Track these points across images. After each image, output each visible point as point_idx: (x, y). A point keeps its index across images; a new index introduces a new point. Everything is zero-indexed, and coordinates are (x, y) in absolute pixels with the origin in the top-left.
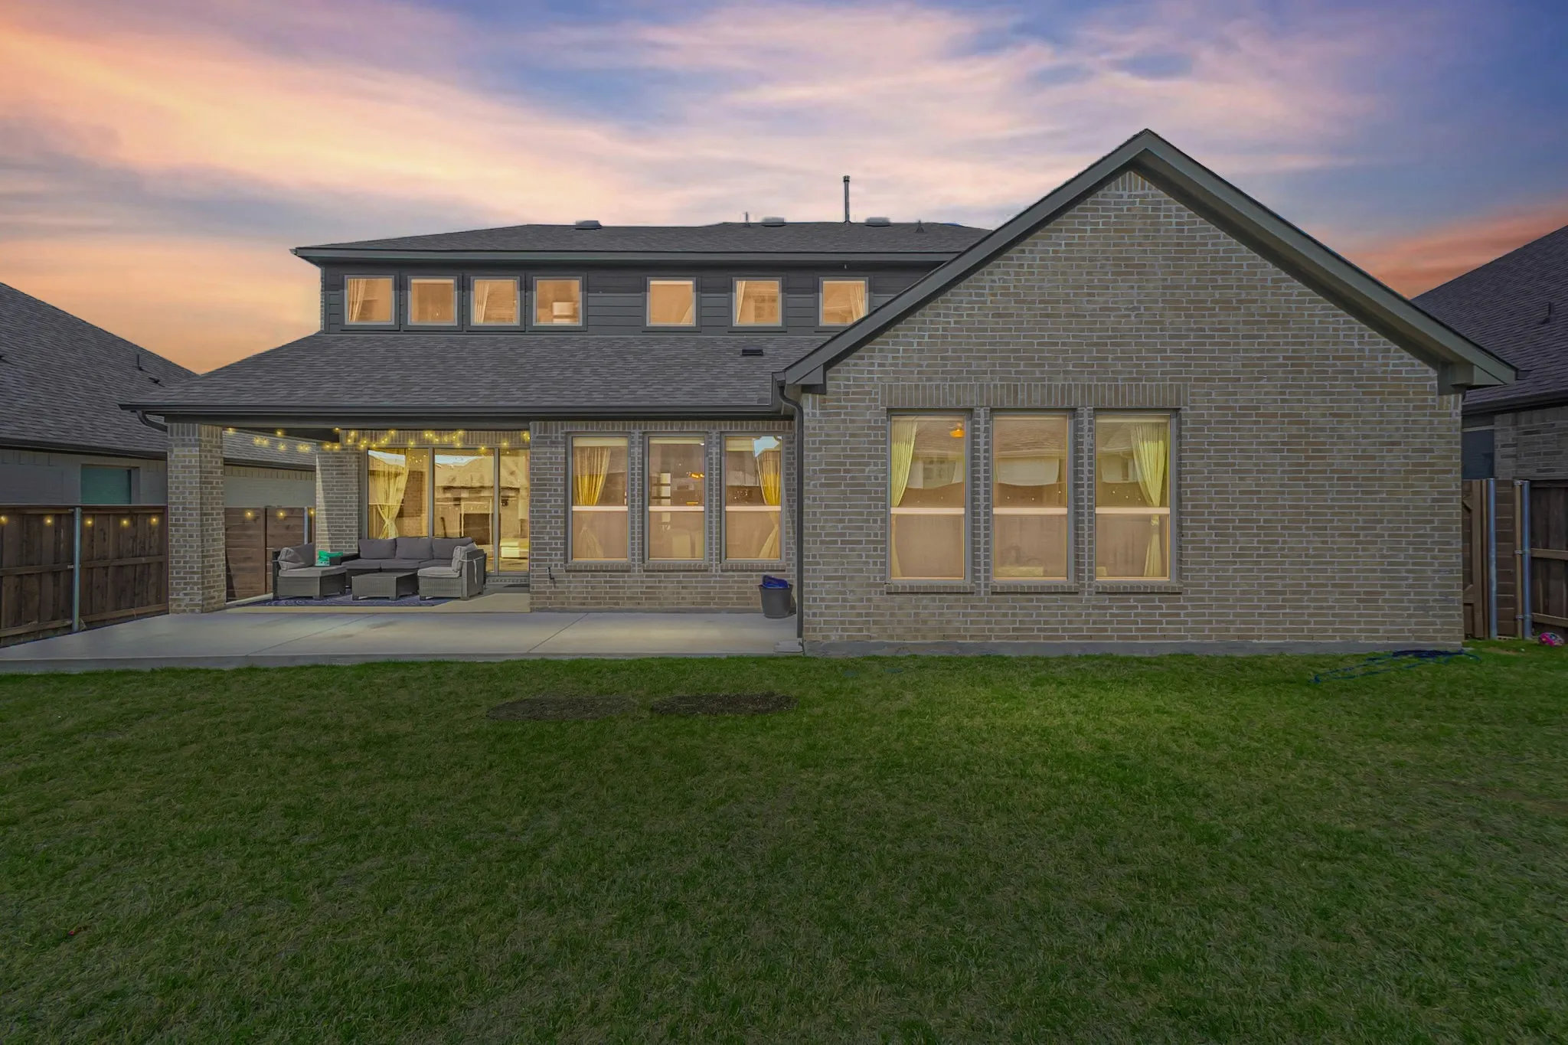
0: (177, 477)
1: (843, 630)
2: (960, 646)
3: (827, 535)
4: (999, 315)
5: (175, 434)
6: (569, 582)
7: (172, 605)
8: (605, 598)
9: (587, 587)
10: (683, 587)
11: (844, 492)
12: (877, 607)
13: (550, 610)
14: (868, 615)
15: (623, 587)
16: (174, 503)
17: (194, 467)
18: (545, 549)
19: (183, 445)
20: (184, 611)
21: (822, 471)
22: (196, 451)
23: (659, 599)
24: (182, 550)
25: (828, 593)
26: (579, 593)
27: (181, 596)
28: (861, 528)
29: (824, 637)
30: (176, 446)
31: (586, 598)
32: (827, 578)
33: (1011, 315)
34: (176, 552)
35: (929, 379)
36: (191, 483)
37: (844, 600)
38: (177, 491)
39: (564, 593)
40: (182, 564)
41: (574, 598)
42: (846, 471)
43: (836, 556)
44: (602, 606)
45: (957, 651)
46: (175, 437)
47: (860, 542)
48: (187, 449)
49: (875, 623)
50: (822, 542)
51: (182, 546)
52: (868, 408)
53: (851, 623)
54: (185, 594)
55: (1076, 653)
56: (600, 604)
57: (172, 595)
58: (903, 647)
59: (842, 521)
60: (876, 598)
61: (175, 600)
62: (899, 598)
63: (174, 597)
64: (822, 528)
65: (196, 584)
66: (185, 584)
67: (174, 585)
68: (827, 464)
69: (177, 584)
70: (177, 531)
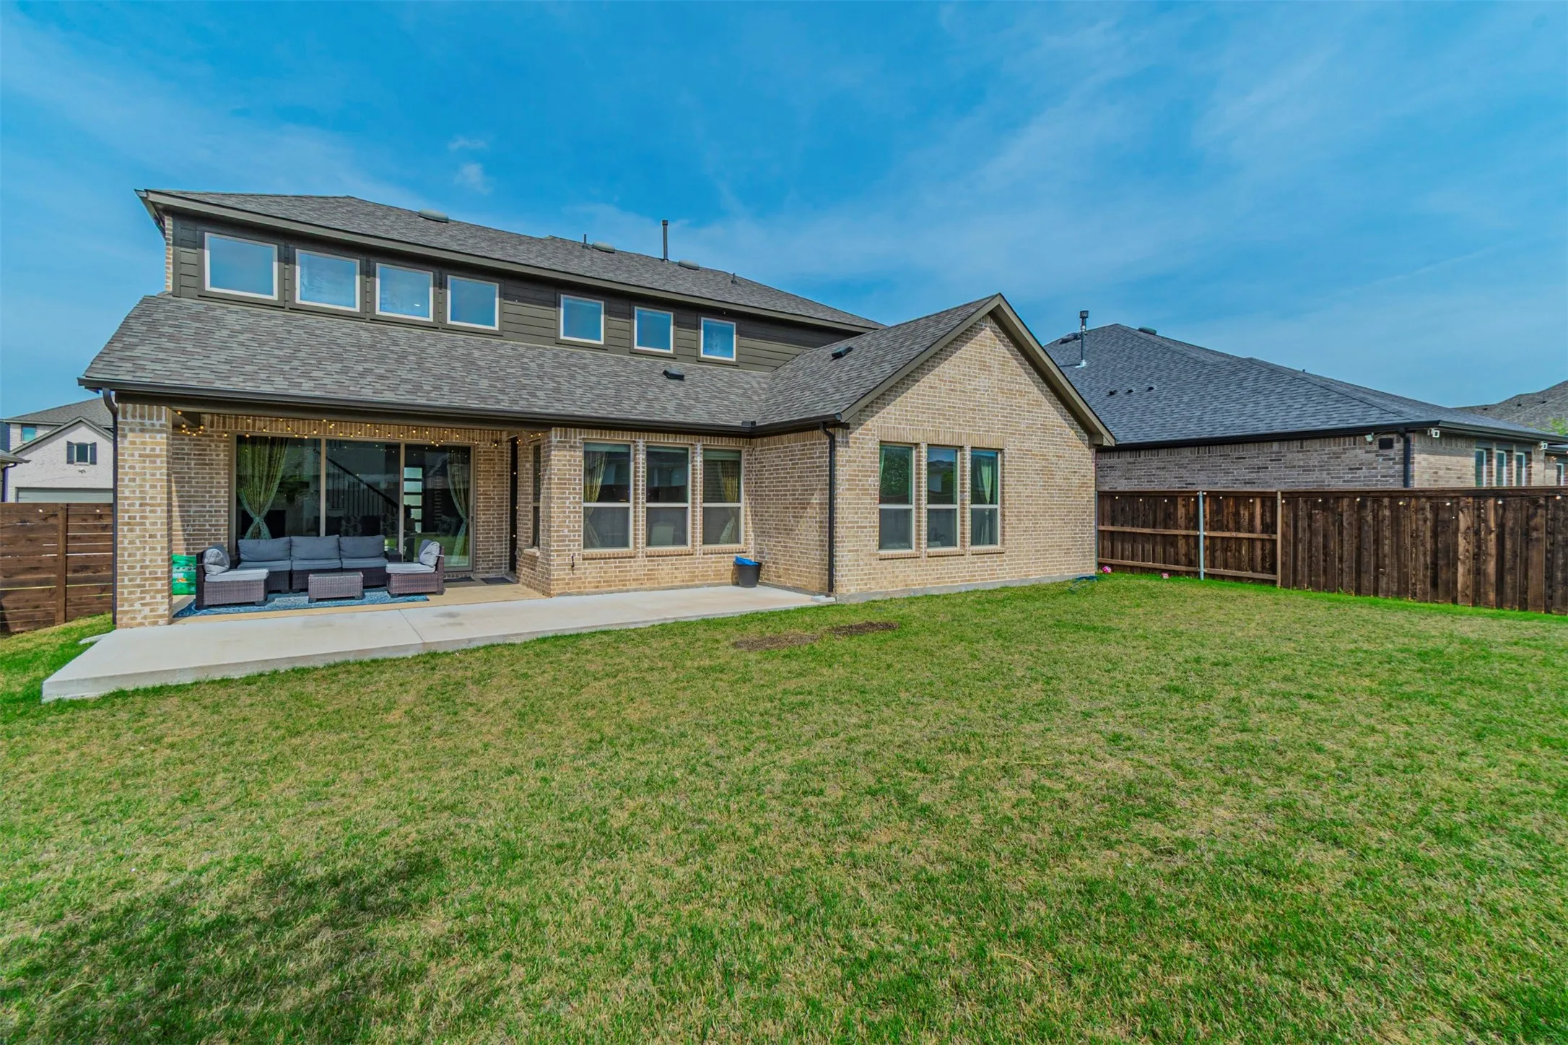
0: (132, 467)
1: (858, 585)
2: (914, 591)
3: (849, 522)
4: (931, 387)
5: (129, 415)
6: (586, 569)
7: (121, 619)
8: (615, 581)
9: (600, 572)
10: (676, 569)
11: (858, 494)
12: (874, 569)
13: (570, 594)
14: (870, 574)
15: (630, 571)
16: (126, 498)
17: (158, 456)
18: (564, 541)
19: (142, 431)
20: (142, 624)
21: (847, 480)
22: (162, 438)
23: (657, 578)
24: (138, 553)
25: (850, 561)
26: (593, 577)
27: (137, 606)
28: (866, 518)
29: (848, 591)
30: (132, 430)
31: (599, 582)
32: (849, 551)
33: (936, 388)
34: (129, 555)
35: (900, 424)
36: (153, 475)
37: (858, 565)
38: (133, 484)
39: (580, 578)
40: (138, 569)
41: (589, 583)
42: (860, 481)
43: (854, 536)
44: (613, 588)
45: (912, 594)
46: (130, 420)
47: (865, 527)
48: (147, 435)
49: (874, 579)
50: (847, 527)
51: (138, 549)
52: (871, 440)
53: (862, 580)
54: (143, 605)
55: (963, 590)
56: (611, 586)
57: (123, 606)
58: (887, 593)
59: (857, 513)
60: (874, 563)
61: (127, 612)
62: (885, 562)
63: (126, 608)
64: (847, 518)
65: (158, 591)
66: (142, 592)
67: (126, 596)
68: (850, 475)
69: (130, 593)
70: (131, 530)
